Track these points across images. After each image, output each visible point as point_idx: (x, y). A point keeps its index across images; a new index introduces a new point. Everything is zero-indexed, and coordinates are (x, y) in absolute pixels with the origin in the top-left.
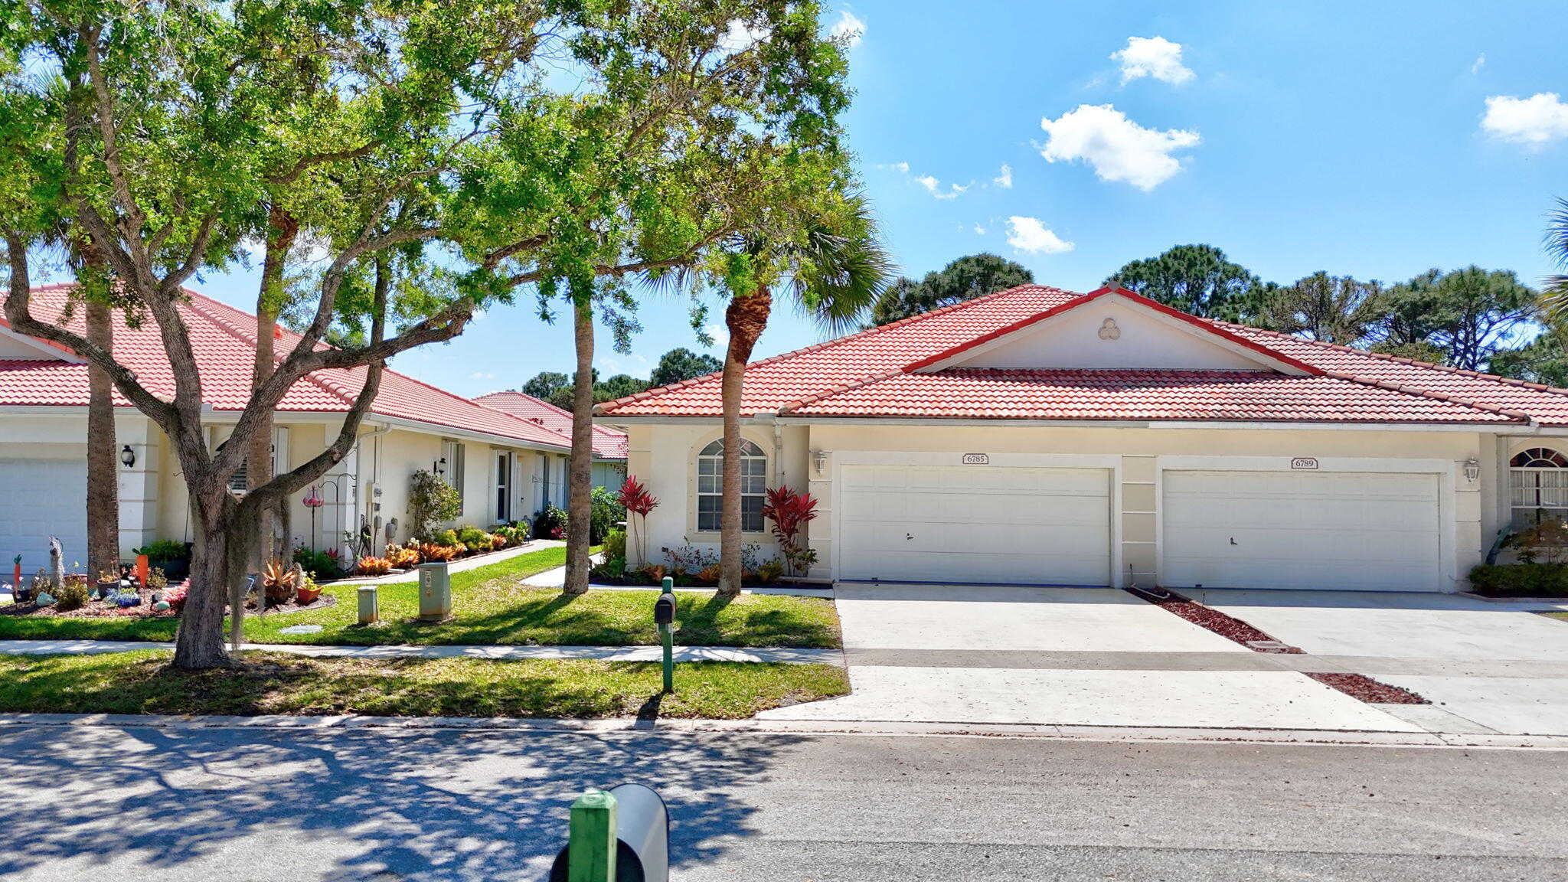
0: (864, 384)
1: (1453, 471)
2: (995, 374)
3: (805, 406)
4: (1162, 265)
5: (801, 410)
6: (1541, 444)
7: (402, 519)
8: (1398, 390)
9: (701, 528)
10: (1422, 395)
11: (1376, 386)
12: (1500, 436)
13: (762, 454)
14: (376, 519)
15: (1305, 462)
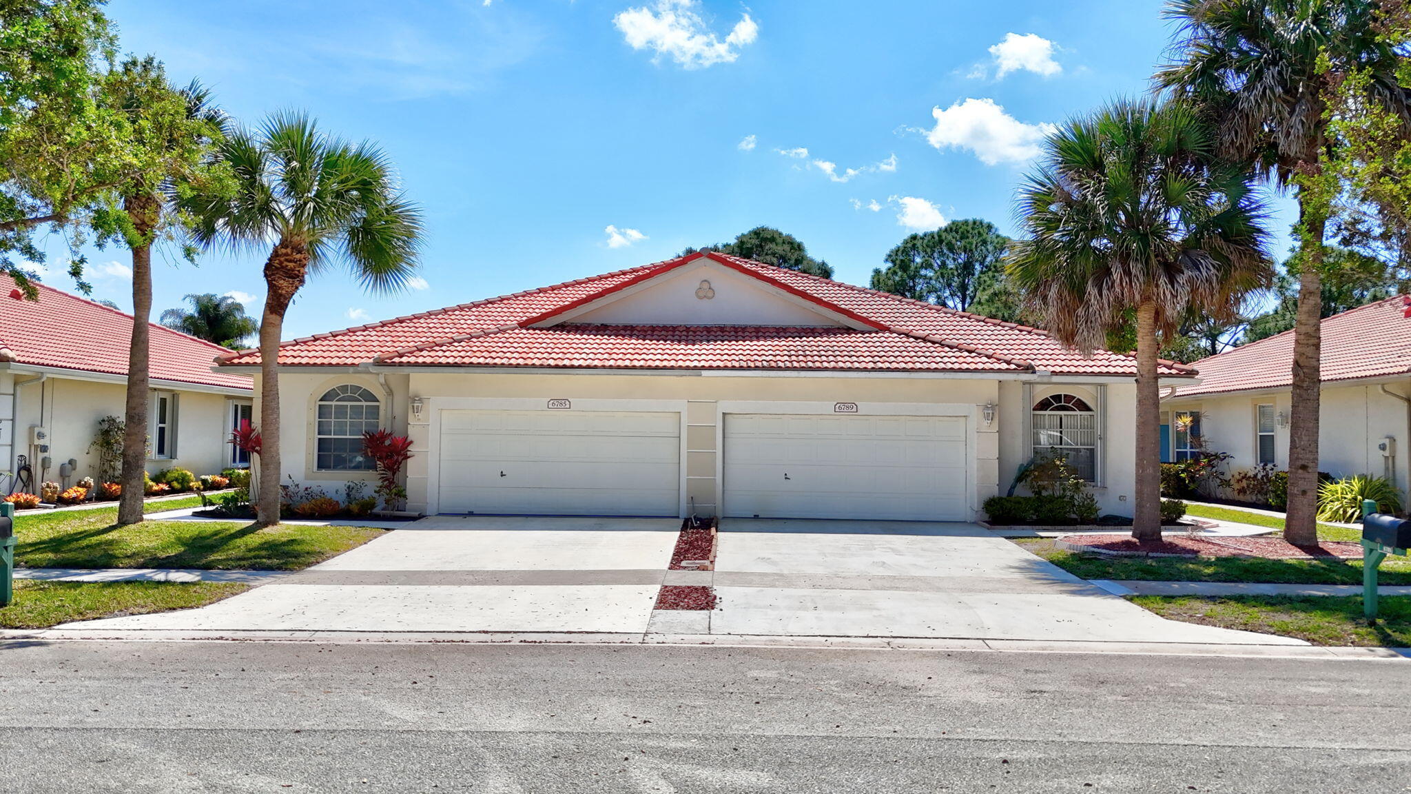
0: (472, 337)
1: (976, 415)
2: (603, 329)
3: (401, 356)
4: (937, 238)
5: (397, 360)
6: (1063, 391)
7: (83, 461)
8: (940, 343)
9: (320, 467)
10: (956, 347)
11: (924, 340)
12: (1024, 383)
13: (378, 401)
14: (44, 460)
15: (847, 407)
